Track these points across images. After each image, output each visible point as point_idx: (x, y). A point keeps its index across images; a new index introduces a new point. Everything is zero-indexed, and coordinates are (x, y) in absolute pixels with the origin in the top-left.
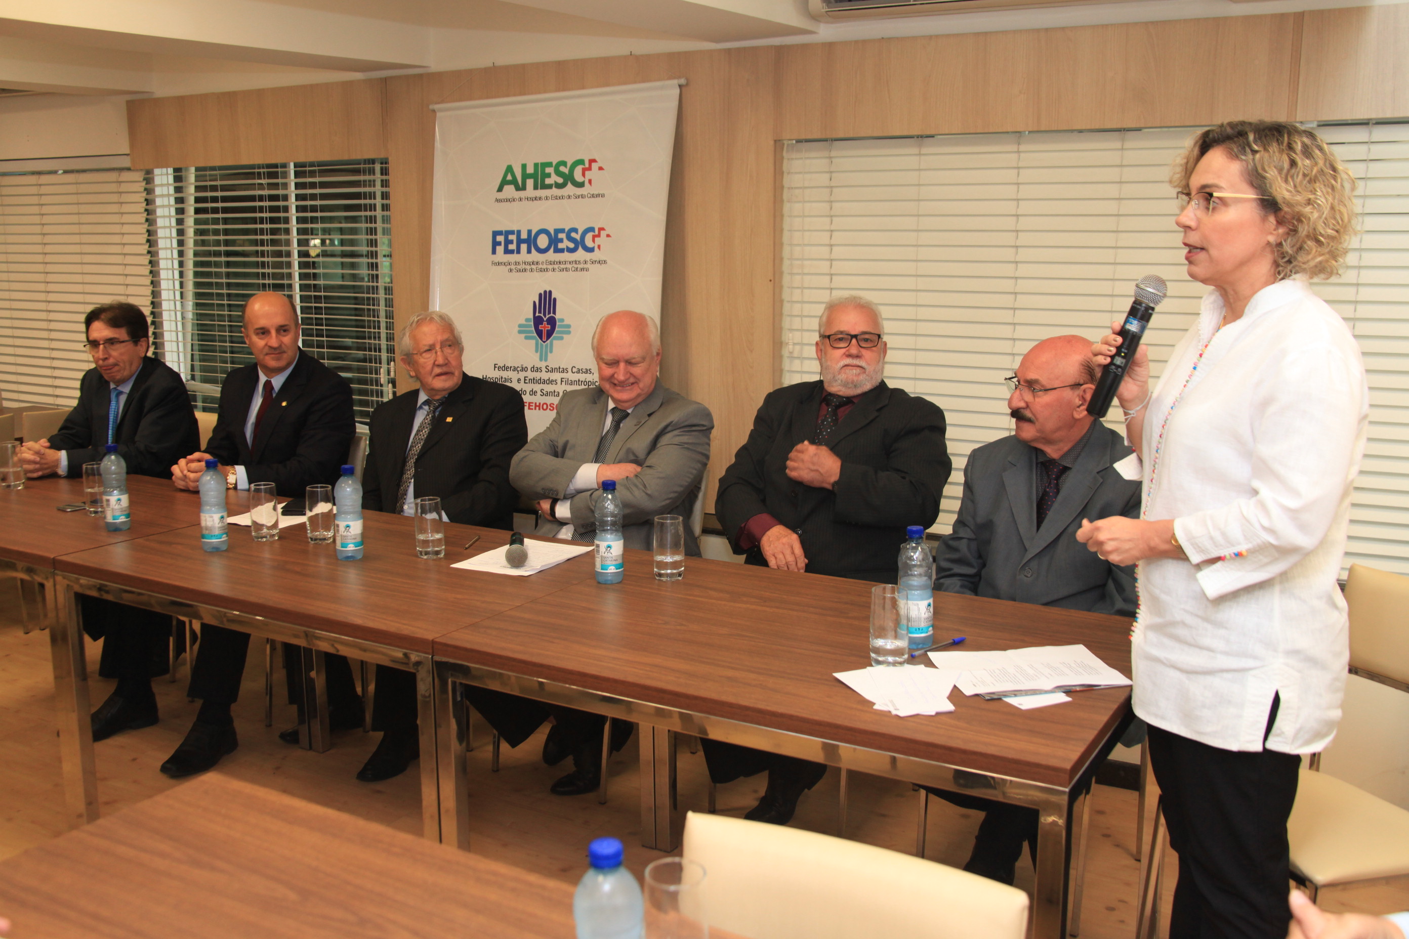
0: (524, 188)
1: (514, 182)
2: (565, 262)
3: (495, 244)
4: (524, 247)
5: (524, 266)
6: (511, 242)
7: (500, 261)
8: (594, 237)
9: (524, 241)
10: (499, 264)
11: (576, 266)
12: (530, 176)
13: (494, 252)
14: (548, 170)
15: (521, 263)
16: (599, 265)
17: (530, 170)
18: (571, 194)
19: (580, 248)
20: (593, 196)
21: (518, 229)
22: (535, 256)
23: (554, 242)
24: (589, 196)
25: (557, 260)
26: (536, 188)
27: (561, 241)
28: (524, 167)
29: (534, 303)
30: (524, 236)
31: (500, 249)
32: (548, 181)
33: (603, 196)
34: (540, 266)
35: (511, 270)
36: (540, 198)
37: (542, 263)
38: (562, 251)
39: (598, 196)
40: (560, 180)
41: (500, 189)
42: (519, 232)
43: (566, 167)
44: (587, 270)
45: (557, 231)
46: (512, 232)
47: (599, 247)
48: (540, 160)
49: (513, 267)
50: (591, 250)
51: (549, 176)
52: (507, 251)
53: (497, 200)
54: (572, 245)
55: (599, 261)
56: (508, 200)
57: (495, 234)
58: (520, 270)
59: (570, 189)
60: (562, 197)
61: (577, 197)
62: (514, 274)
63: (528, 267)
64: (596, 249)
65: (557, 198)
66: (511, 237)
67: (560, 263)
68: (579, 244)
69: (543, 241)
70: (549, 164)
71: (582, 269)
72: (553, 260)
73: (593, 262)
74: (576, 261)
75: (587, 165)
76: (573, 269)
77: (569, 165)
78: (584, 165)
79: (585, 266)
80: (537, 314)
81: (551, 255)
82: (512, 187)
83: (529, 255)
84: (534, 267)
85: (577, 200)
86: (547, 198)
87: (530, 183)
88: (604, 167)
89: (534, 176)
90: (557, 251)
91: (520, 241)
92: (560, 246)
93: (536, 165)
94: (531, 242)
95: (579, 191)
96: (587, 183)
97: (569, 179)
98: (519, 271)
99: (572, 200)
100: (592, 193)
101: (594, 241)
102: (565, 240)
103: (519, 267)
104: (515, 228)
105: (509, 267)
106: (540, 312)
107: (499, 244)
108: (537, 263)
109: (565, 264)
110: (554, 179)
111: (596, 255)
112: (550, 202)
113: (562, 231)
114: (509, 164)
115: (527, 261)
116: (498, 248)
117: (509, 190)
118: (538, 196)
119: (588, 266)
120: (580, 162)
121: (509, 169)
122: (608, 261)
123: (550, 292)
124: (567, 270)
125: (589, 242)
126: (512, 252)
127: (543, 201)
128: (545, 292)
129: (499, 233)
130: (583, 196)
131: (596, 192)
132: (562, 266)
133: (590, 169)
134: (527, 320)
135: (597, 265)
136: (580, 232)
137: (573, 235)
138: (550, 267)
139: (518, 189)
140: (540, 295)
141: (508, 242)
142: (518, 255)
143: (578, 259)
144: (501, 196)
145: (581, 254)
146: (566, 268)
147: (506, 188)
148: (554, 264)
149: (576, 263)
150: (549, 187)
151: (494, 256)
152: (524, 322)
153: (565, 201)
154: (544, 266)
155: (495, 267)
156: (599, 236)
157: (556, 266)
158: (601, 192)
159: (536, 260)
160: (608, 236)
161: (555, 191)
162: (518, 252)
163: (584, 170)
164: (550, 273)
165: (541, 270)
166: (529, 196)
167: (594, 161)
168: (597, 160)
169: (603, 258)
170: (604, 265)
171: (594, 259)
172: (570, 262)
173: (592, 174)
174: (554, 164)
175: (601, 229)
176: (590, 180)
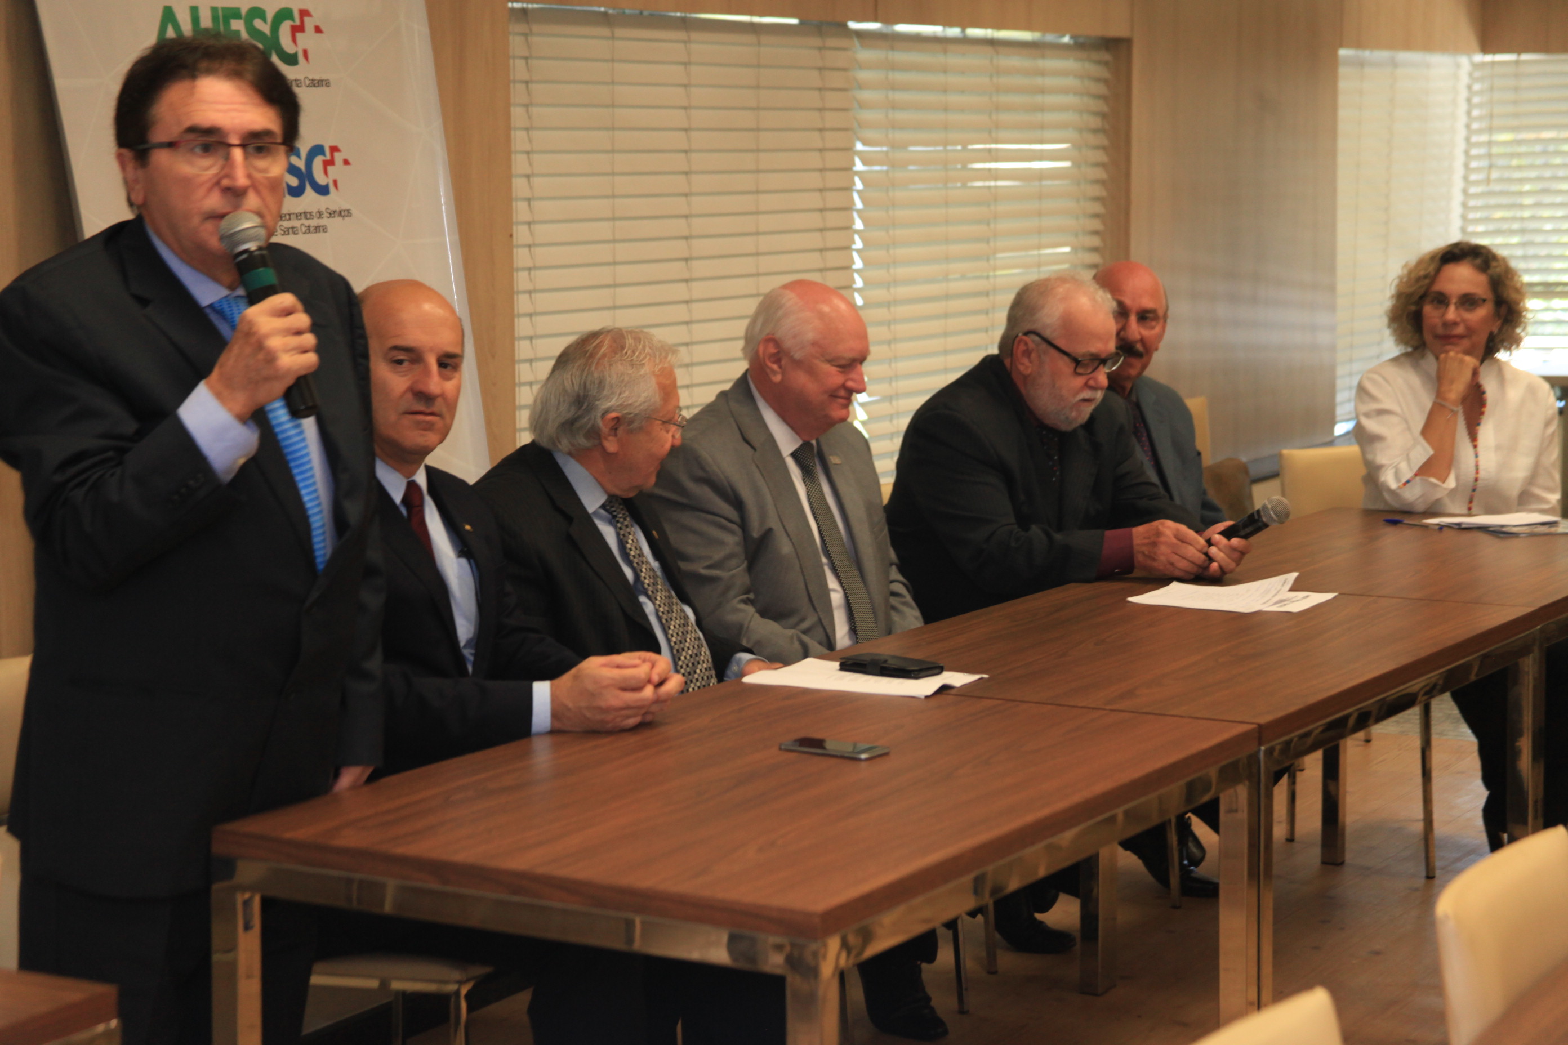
2: (290, 216)
8: (325, 165)
11: (307, 222)
14: (236, 25)
16: (340, 219)
17: (206, 21)
19: (308, 187)
20: (314, 83)
24: (307, 82)
28: (194, 11)
33: (327, 84)
39: (320, 83)
43: (264, 19)
44: (325, 229)
47: (335, 182)
50: (324, 190)
54: (294, 182)
55: (341, 212)
64: (332, 187)
68: (305, 179)
70: (237, 13)
71: (317, 229)
73: (332, 214)
74: (305, 213)
75: (297, 21)
76: (304, 229)
77: (269, 17)
78: (293, 20)
79: (321, 222)
88: (322, 28)
93: (214, 12)
96: (300, 57)
97: (270, 46)
100: (310, 77)
101: (326, 172)
109: (290, 219)
111: (333, 201)
114: (168, 4)
119: (324, 221)
120: (284, 14)
121: (168, 14)
122: (353, 211)
124: (294, 230)
125: (319, 175)
131: (317, 77)
133: (302, 28)
135: (338, 220)
136: (303, 154)
137: (294, 160)
143: (308, 209)
145: (310, 198)
146: (293, 228)
149: (306, 218)
156: (330, 162)
158: (324, 77)
160: (346, 162)
163: (294, 30)
167: (308, 13)
168: (311, 10)
169: (345, 206)
170: (347, 219)
171: (333, 208)
172: (297, 216)
173: (306, 40)
174: (244, 11)
175: (334, 149)
176: (305, 53)
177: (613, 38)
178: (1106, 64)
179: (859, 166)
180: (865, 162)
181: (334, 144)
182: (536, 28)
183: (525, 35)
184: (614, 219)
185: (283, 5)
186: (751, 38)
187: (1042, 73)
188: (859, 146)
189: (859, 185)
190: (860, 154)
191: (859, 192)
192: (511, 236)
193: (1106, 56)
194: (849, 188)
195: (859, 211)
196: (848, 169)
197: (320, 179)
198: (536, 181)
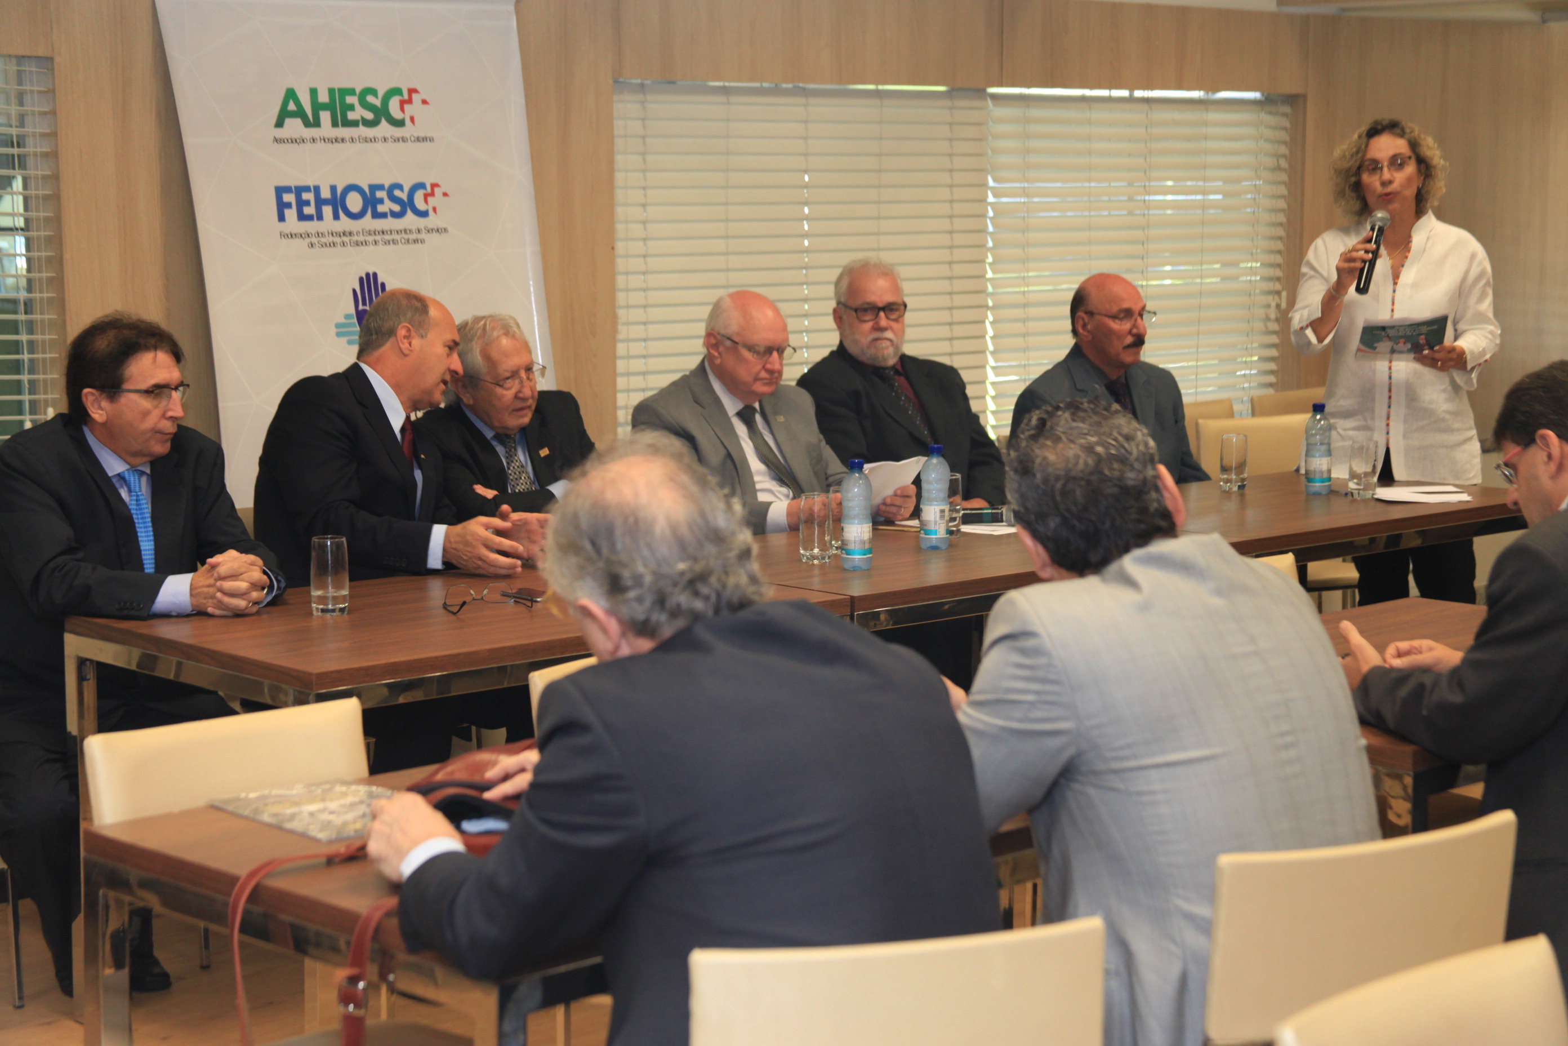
0: (317, 124)
1: (300, 113)
2: (391, 232)
3: (282, 207)
4: (327, 211)
5: (331, 239)
6: (307, 203)
7: (294, 231)
8: (426, 197)
9: (326, 202)
10: (292, 236)
11: (406, 237)
12: (325, 107)
13: (281, 218)
14: (350, 100)
15: (327, 234)
16: (438, 234)
17: (323, 98)
18: (388, 135)
19: (409, 212)
20: (418, 139)
21: (316, 183)
22: (345, 223)
23: (371, 203)
24: (413, 139)
25: (379, 228)
26: (335, 124)
27: (381, 201)
28: (314, 92)
29: (354, 291)
30: (326, 194)
31: (291, 214)
32: (351, 116)
33: (431, 140)
34: (355, 238)
35: (312, 245)
36: (343, 140)
37: (358, 233)
38: (384, 215)
39: (425, 139)
40: (369, 116)
41: (279, 124)
42: (317, 190)
43: (376, 96)
44: (422, 241)
45: (374, 188)
46: (307, 189)
47: (434, 209)
48: (337, 85)
49: (314, 240)
50: (424, 214)
51: (352, 108)
52: (302, 217)
53: (276, 140)
54: (397, 208)
55: (438, 230)
56: (293, 141)
57: (280, 191)
58: (326, 245)
59: (384, 128)
60: (374, 140)
61: (397, 140)
62: (317, 250)
63: (337, 240)
64: (431, 212)
65: (366, 140)
66: (305, 196)
67: (383, 233)
68: (407, 206)
69: (354, 201)
70: (352, 92)
71: (416, 241)
72: (372, 229)
73: (429, 231)
74: (405, 231)
75: (406, 96)
76: (403, 241)
77: (380, 94)
78: (402, 95)
79: (419, 236)
80: (361, 307)
81: (368, 222)
82: (298, 122)
83: (336, 222)
84: (346, 239)
85: (397, 144)
86: (352, 140)
87: (325, 117)
88: (428, 100)
89: (330, 107)
90: (376, 215)
91: (320, 202)
92: (380, 208)
93: (331, 91)
94: (338, 203)
95: (398, 132)
96: (408, 121)
97: (381, 114)
98: (324, 245)
99: (390, 145)
100: (416, 135)
101: (426, 201)
102: (386, 200)
103: (323, 240)
104: (311, 183)
105: (308, 240)
106: (364, 304)
107: (289, 205)
108: (350, 234)
109: (391, 234)
110: (358, 113)
111: (432, 221)
112: (358, 146)
113: (381, 187)
114: (290, 86)
115: (334, 230)
116: (287, 212)
117: (294, 127)
118: (340, 136)
119: (423, 236)
120: (396, 91)
121: (291, 94)
122: (449, 229)
123: (375, 275)
124: (394, 242)
125: (419, 203)
126: (310, 218)
127: (348, 145)
128: (368, 275)
129: (288, 190)
130: (404, 140)
131: (422, 135)
132: (387, 237)
133: (410, 101)
134: (347, 317)
135: (435, 235)
136: (406, 189)
137: (397, 193)
138: (370, 239)
139: (307, 124)
140: (361, 279)
141: (301, 204)
142: (320, 223)
143: (408, 227)
144: (280, 133)
145: (410, 219)
146: (393, 240)
147: (289, 122)
148: (375, 234)
149: (406, 233)
150: (354, 124)
151: (282, 224)
152: (343, 320)
153: (379, 146)
154: (361, 238)
155: (285, 241)
156: (432, 194)
157: (378, 238)
158: (429, 135)
159: (347, 230)
160: (445, 194)
161: (363, 131)
162: (320, 217)
163: (402, 103)
164: (372, 248)
165: (357, 244)
166: (326, 136)
167: (415, 91)
168: (419, 89)
169: (441, 225)
170: (444, 235)
171: (430, 226)
172: (397, 232)
173: (414, 109)
174: (358, 91)
175: (434, 186)
176: (412, 119)
177: (728, 103)
178: (1285, 115)
179: (991, 199)
180: (995, 196)
181: (434, 181)
182: (649, 97)
183: (643, 103)
184: (727, 237)
185: (394, 85)
186: (876, 102)
187: (1206, 124)
188: (991, 183)
189: (991, 214)
190: (992, 189)
191: (991, 218)
192: (613, 248)
193: (1287, 109)
194: (983, 215)
195: (991, 234)
196: (983, 200)
197: (420, 205)
198: (649, 209)
